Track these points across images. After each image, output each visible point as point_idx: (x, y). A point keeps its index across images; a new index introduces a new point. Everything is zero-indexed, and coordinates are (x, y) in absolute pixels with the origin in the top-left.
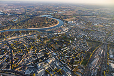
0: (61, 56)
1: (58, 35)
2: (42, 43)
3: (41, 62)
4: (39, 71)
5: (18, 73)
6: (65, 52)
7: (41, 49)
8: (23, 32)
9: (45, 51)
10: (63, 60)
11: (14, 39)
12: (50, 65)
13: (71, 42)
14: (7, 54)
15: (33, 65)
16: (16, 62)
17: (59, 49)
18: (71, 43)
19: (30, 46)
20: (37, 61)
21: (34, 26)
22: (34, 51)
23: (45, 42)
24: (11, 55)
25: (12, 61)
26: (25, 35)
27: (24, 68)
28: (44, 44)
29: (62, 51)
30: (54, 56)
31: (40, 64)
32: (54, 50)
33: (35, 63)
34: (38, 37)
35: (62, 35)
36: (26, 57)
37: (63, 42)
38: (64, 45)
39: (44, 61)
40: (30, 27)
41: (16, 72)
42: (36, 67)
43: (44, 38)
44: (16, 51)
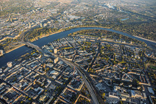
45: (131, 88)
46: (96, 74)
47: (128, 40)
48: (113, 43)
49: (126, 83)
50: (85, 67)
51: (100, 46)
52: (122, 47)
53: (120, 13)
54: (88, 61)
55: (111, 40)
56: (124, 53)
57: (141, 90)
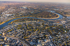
0: (56, 40)
1: (56, 25)
2: (44, 28)
3: (41, 40)
4: (38, 45)
5: (27, 42)
6: (59, 38)
7: (42, 32)
8: (35, 20)
9: (45, 34)
10: (56, 43)
11: (29, 23)
12: (46, 43)
13: (65, 31)
14: (24, 30)
15: (35, 40)
16: (27, 35)
17: (55, 35)
18: (66, 33)
19: (36, 28)
20: (38, 38)
21: (42, 17)
22: (38, 32)
23: (46, 28)
24: (26, 31)
25: (25, 34)
26: (35, 21)
27: (30, 40)
28: (45, 29)
29: (57, 37)
30: (50, 39)
31: (40, 41)
32: (51, 34)
33: (37, 39)
34: (42, 24)
35: (60, 26)
36: (33, 34)
37: (59, 31)
38: (60, 33)
39: (42, 40)
40: (39, 17)
41: (26, 41)
42: (37, 42)
43: (46, 25)
44: (28, 30)
45: (44, 39)
46: (28, 38)
47: (37, 20)
48: (31, 23)
49: (42, 38)
50: (22, 37)
51: (26, 25)
52: (35, 23)
53: (30, 10)
54: (23, 34)
55: (30, 22)
56: (37, 26)
57: (48, 38)
